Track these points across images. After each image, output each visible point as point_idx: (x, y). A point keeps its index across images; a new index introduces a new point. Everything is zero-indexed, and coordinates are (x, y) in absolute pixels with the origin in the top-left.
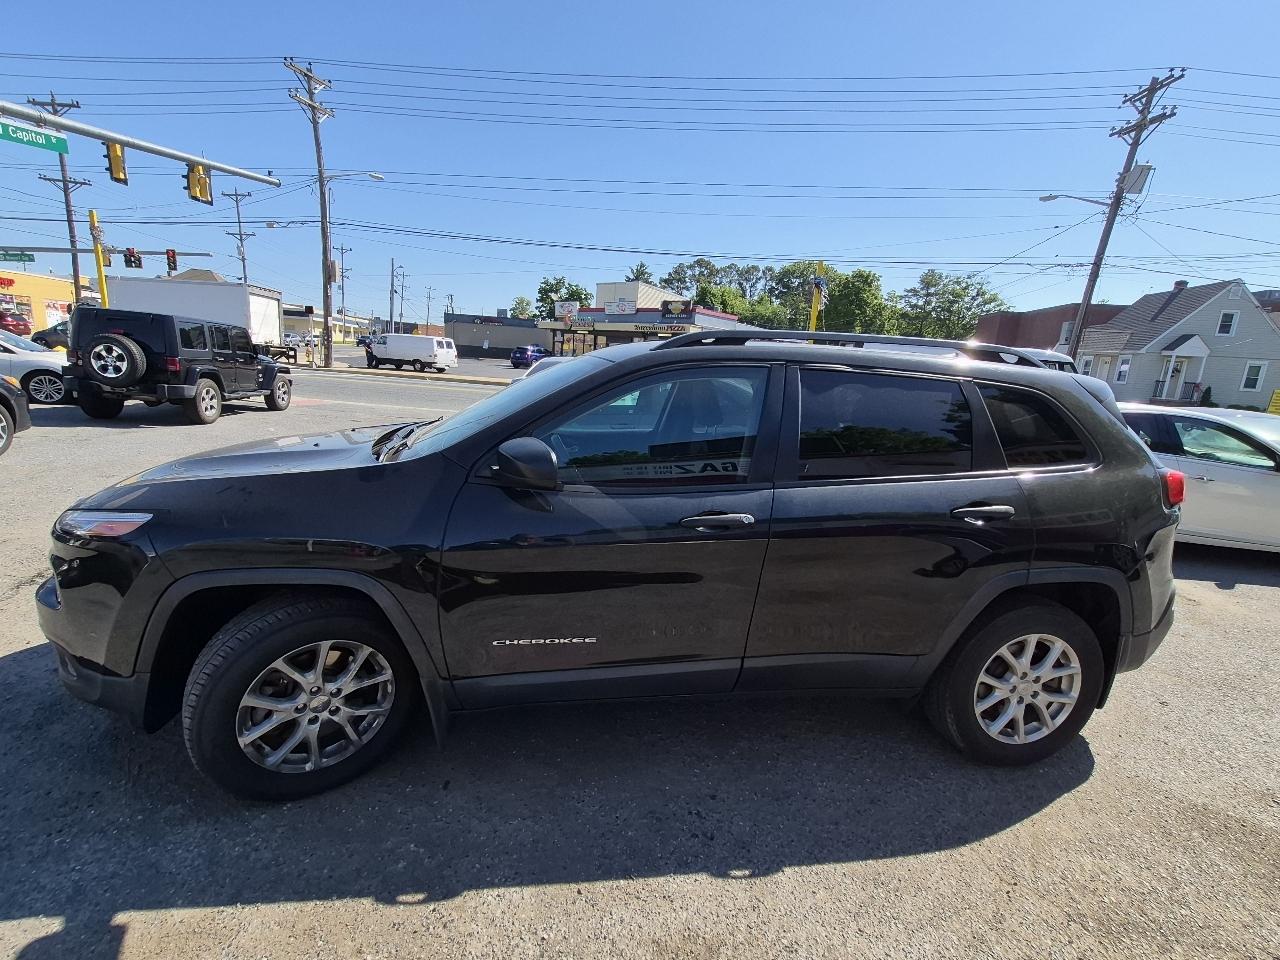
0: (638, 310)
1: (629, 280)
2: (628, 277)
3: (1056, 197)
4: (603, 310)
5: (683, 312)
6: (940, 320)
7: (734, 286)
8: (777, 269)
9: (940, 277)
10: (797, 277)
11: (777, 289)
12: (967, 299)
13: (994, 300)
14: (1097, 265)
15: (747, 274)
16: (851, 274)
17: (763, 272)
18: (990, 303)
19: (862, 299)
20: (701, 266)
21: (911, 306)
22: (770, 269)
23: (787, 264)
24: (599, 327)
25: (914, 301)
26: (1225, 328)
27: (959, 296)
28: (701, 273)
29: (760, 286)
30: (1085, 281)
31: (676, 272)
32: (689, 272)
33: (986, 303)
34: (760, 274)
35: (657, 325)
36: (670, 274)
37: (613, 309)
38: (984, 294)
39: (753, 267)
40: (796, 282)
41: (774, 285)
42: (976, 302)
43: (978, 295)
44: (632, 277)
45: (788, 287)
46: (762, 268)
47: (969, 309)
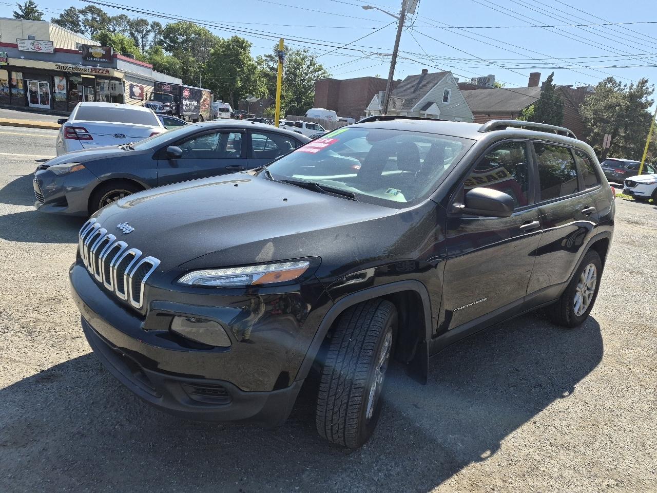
0: (56, 50)
1: (17, 16)
2: (16, 13)
3: (370, 8)
4: (15, 46)
5: (104, 56)
6: (288, 80)
7: (127, 35)
8: (164, 24)
9: (287, 49)
10: (181, 34)
11: (166, 43)
12: (305, 67)
13: (320, 69)
14: (395, 55)
15: (137, 26)
16: (230, 38)
17: (152, 26)
18: (318, 71)
19: (239, 60)
20: (92, 12)
21: (270, 68)
22: (158, 25)
23: (172, 22)
24: (14, 62)
25: (271, 64)
26: (446, 99)
27: (299, 64)
28: (94, 19)
29: (151, 37)
30: (389, 66)
31: (68, 14)
32: (82, 17)
33: (316, 71)
34: (149, 27)
35: (79, 66)
36: (62, 16)
37: (27, 46)
38: (314, 64)
39: (142, 20)
40: (181, 39)
41: (162, 38)
42: (310, 70)
43: (311, 65)
44: (20, 13)
45: (175, 42)
46: (150, 22)
47: (306, 74)
